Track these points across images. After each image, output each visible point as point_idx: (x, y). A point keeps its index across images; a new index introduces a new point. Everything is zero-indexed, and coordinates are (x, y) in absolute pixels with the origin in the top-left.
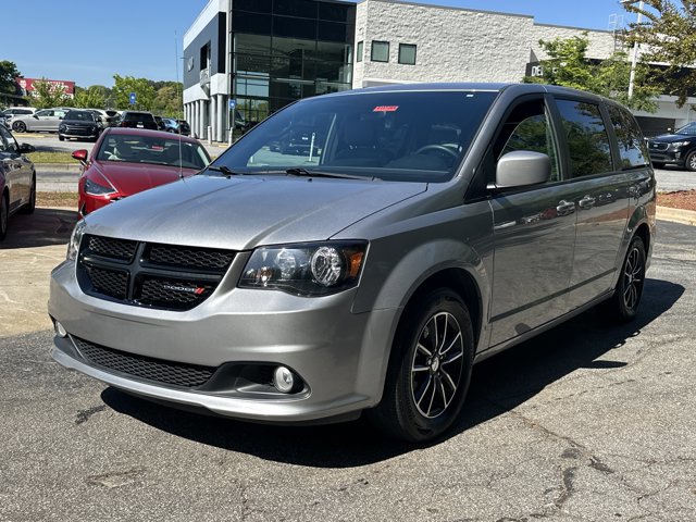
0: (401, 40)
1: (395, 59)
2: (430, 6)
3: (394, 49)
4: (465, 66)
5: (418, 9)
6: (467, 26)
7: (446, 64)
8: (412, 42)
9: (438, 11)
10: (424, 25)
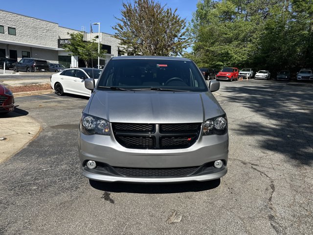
0: (9, 26)
1: (7, 33)
2: (20, 15)
3: (6, 29)
4: (36, 38)
5: (14, 15)
6: (34, 24)
7: (28, 37)
8: (13, 27)
9: (22, 17)
10: (17, 21)
